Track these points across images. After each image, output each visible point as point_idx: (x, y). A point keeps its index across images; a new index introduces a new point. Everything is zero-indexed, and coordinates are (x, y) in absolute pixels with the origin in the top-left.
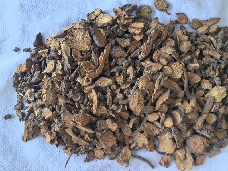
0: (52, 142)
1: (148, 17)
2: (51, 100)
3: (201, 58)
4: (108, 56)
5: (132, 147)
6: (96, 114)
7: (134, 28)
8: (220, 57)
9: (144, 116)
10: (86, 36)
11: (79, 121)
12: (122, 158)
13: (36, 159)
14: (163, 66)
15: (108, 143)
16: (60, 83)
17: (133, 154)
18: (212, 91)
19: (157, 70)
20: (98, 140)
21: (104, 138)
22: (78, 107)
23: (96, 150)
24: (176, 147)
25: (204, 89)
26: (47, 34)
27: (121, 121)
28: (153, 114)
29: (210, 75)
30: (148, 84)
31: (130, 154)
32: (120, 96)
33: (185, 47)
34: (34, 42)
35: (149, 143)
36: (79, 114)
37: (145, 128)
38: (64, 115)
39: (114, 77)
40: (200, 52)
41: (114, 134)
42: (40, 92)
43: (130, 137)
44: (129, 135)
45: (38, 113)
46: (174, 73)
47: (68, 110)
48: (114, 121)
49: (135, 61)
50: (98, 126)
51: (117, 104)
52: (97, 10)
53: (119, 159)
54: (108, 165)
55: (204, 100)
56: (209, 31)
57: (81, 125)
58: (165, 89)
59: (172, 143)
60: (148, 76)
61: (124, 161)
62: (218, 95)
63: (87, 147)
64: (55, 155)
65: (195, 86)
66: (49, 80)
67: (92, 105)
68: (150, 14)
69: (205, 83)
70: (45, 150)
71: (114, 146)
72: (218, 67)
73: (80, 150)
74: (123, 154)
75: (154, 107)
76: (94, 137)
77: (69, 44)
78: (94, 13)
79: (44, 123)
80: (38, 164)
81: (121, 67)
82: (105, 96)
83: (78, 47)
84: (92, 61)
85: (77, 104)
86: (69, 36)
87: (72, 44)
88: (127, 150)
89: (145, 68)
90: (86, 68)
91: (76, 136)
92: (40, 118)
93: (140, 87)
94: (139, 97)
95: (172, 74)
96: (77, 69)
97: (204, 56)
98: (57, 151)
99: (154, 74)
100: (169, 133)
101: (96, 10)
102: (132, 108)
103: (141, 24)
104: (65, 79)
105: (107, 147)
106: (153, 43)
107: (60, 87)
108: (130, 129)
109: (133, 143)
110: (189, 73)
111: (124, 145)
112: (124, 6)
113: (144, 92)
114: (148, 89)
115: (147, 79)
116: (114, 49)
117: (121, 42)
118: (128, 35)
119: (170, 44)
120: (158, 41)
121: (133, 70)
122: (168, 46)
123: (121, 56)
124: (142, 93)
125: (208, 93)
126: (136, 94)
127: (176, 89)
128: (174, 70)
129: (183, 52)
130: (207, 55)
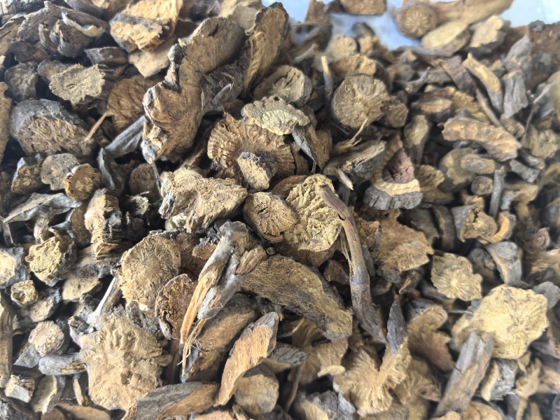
3: (436, 155)
7: (133, 21)
8: (519, 151)
18: (482, 307)
19: (214, 214)
25: (446, 298)
29: (474, 235)
30: (165, 283)
32: (44, 337)
33: (359, 105)
40: (427, 128)
55: (448, 345)
56: (469, 42)
60: (167, 246)
62: (509, 329)
65: (408, 282)
69: (453, 270)
72: (510, 197)
81: (57, 196)
94: (130, 344)
95: (293, 229)
97: (447, 147)
106: (202, 83)
113: (149, 322)
114: (162, 312)
115: (160, 259)
116: (20, 114)
117: (62, 79)
118: (101, 52)
119: (288, 89)
120: (226, 74)
121: (109, 210)
122: (276, 99)
123: (64, 143)
124: (141, 326)
125: (464, 317)
126: (114, 332)
127: (314, 302)
128: (303, 214)
129: (349, 127)
130: (459, 140)
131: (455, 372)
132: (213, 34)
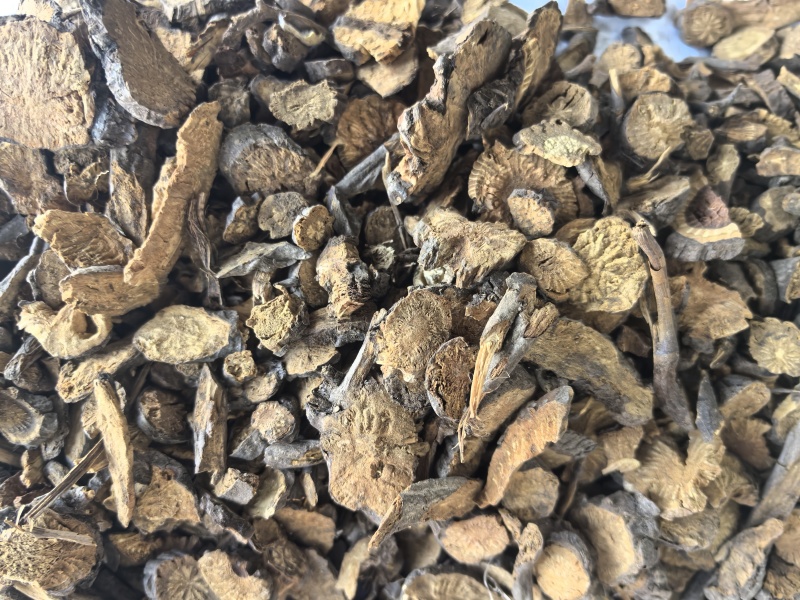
3: (747, 196)
6: (138, 525)
7: (362, 26)
10: (62, 58)
14: (530, 237)
19: (490, 264)
22: (28, 484)
25: (767, 373)
27: (291, 561)
28: (470, 522)
30: (436, 348)
32: (270, 420)
33: (657, 130)
36: (20, 532)
40: (737, 160)
46: (592, 281)
48: (243, 566)
49: (368, 211)
50: (152, 593)
55: (765, 435)
56: (778, 52)
58: (539, 376)
60: (437, 303)
65: (721, 354)
67: (107, 472)
69: (778, 338)
75: (476, 484)
81: (282, 244)
83: (15, 126)
84: (113, 213)
85: (30, 462)
89: (421, 258)
90: (64, 254)
93: (386, 365)
94: (383, 426)
95: (581, 285)
96: (23, 261)
97: (763, 185)
99: (470, 287)
102: (344, 493)
103: (403, 4)
106: (470, 101)
110: (682, 279)
113: (413, 398)
114: (435, 384)
115: (429, 318)
116: (237, 142)
117: (284, 99)
118: (328, 65)
119: (569, 110)
120: (498, 92)
121: (353, 261)
122: (558, 122)
123: (285, 179)
124: (402, 403)
125: (789, 398)
126: (365, 411)
127: (608, 376)
128: (595, 266)
129: (645, 158)
130: (779, 176)
131: (778, 468)
132: (482, 41)
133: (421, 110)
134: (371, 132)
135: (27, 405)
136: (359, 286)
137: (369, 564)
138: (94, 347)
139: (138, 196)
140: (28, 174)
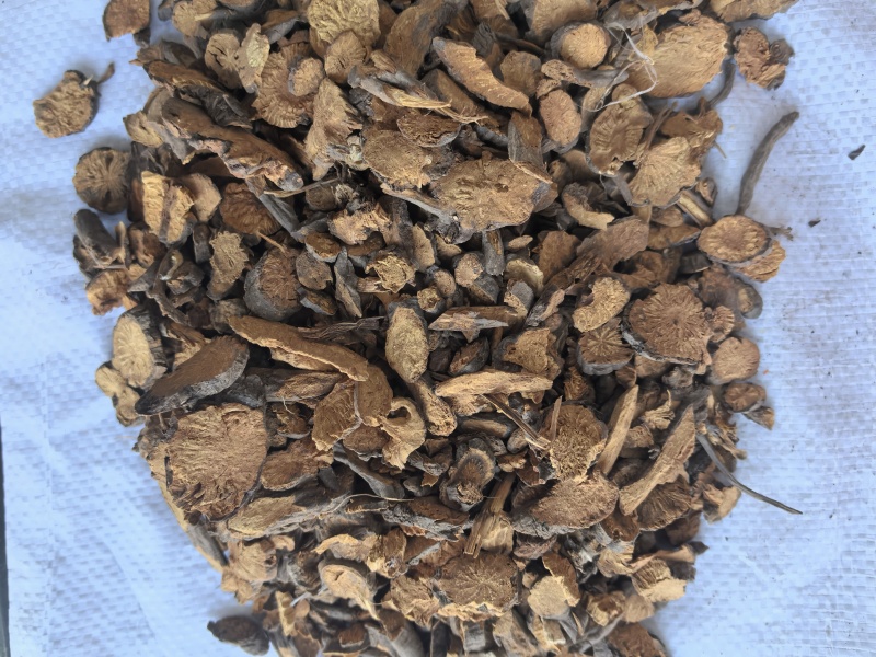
0: (682, 571)
1: (127, 162)
2: (494, 580)
4: (291, 328)
5: (699, 214)
6: (554, 376)
9: (556, 162)
10: (197, 427)
11: (583, 454)
12: (750, 258)
13: (762, 641)
15: (684, 319)
16: (416, 542)
17: (733, 209)
20: (670, 368)
21: (661, 339)
22: (524, 461)
23: (719, 377)
24: (698, 13)
26: (211, 595)
27: (584, 264)
28: (546, 120)
31: (734, 222)
34: (248, 651)
35: (683, 135)
36: (551, 451)
37: (612, 153)
38: (557, 521)
39: (384, 301)
41: (640, 294)
42: (459, 627)
43: (655, 226)
44: (646, 228)
45: (552, 637)
46: (356, 28)
47: (536, 505)
48: (585, 297)
49: (310, 210)
50: (608, 368)
51: (503, 282)
52: (102, 383)
53: (757, 272)
54: (786, 322)
57: (601, 445)
58: (430, 67)
59: (679, 29)
61: (767, 246)
63: (705, 414)
64: (742, 556)
66: (406, 591)
67: (511, 397)
68: (114, 153)
70: (721, 600)
71: (696, 295)
73: (717, 448)
74: (733, 255)
75: (514, 115)
76: (655, 386)
77: (235, 502)
78: (118, 396)
79: (598, 610)
80: (784, 632)
82: (471, 339)
83: (249, 464)
84: (313, 401)
85: (508, 462)
86: (203, 503)
87: (237, 491)
88: (715, 237)
89: (338, 157)
90: (345, 428)
91: (656, 465)
92: (574, 625)
93: (422, 180)
96: (354, 468)
98: (726, 548)
100: (635, 42)
101: (103, 390)
102: (519, 214)
103: (148, 189)
104: (396, 520)
105: (702, 326)
107: (435, 542)
108: (620, 226)
109: (683, 212)
111: (692, 249)
112: (83, 267)
133: (230, 158)
134: (249, 210)
135: (462, 460)
136: (363, 205)
137: (586, 204)
138: (417, 410)
139: (301, 379)
140: (286, 464)
